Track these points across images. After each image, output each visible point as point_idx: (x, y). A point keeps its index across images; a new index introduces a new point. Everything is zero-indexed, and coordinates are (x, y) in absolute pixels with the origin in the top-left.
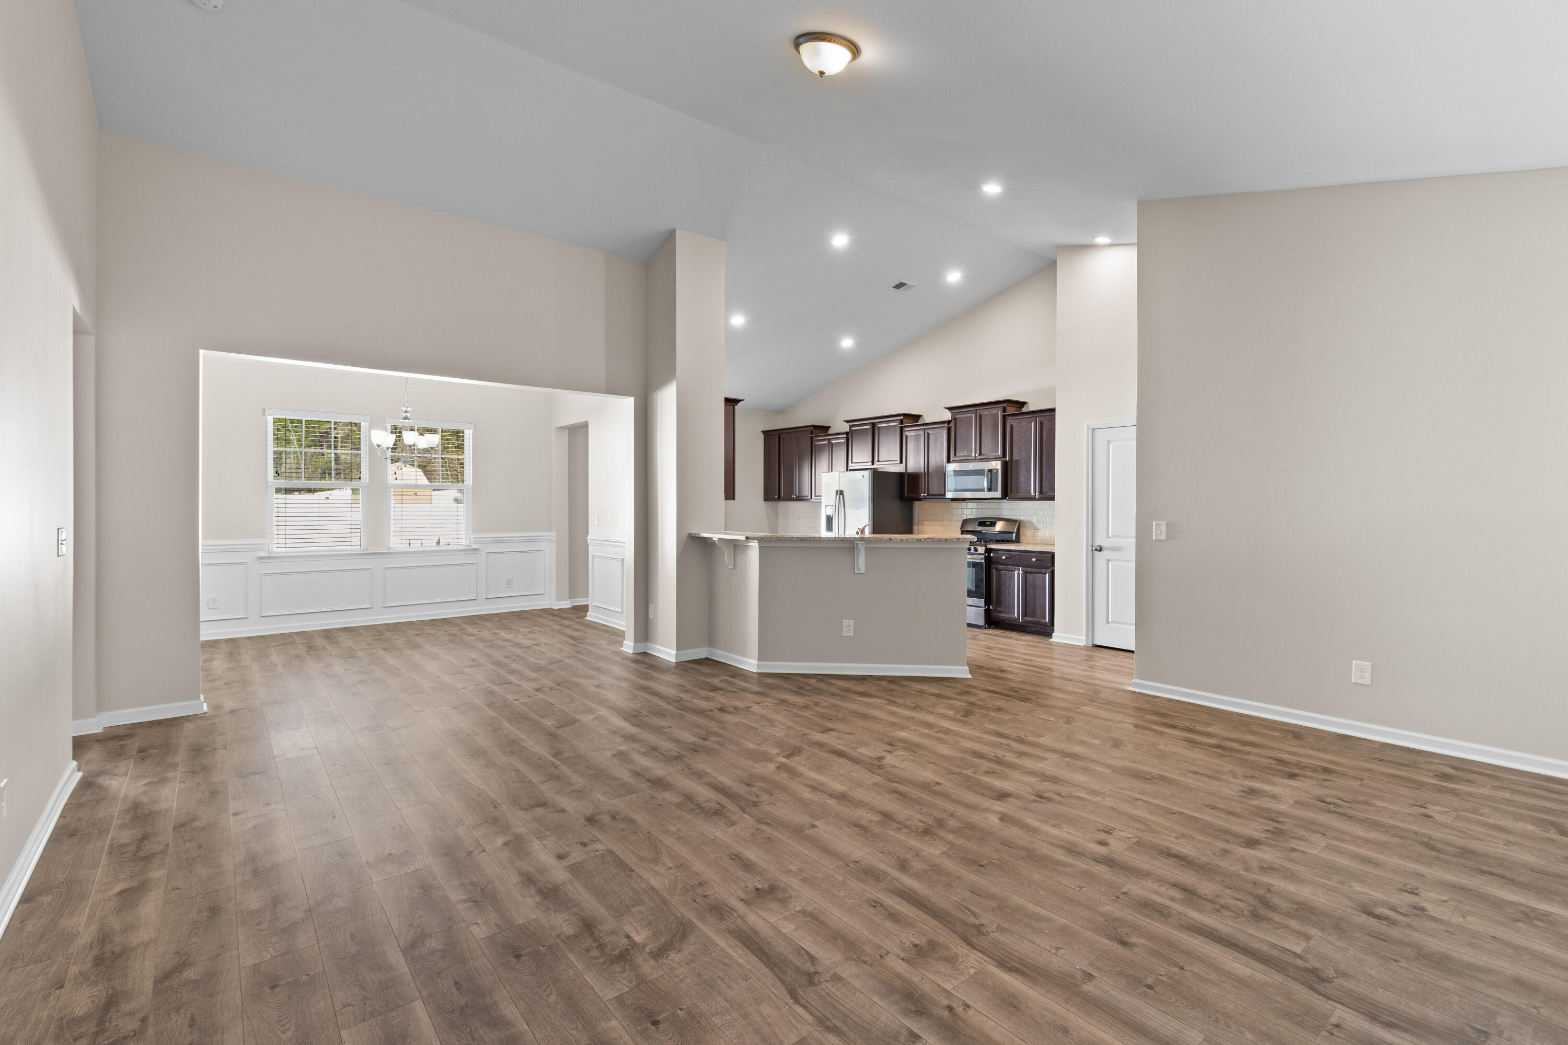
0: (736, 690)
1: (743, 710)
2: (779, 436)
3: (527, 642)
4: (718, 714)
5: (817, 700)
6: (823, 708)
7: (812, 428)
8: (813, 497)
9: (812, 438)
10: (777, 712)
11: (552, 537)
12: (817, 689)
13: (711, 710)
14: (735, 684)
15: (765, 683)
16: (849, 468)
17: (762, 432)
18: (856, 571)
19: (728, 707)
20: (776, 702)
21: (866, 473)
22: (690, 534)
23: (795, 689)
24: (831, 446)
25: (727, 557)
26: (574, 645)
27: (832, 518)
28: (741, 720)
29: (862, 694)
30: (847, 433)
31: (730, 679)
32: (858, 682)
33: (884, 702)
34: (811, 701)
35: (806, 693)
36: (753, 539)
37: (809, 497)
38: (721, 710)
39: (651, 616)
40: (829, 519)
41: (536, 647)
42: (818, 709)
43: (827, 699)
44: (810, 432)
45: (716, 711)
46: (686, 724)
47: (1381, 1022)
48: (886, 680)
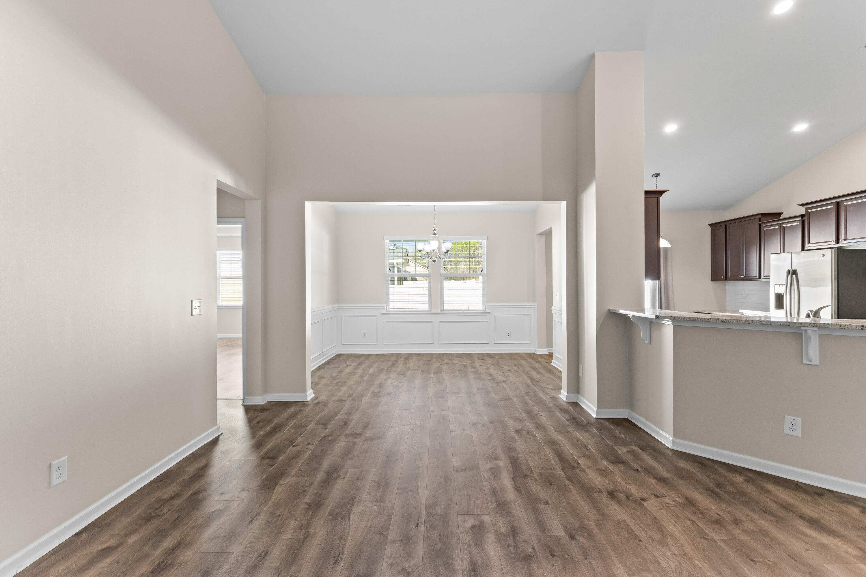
0: (639, 469)
1: (635, 501)
2: (726, 227)
3: (500, 378)
4: (604, 498)
5: (739, 515)
6: (746, 532)
7: (760, 216)
8: (762, 277)
9: (760, 225)
10: (677, 519)
11: (535, 307)
12: (742, 494)
13: (601, 492)
14: (641, 459)
15: (676, 467)
16: (806, 249)
17: (710, 225)
18: (805, 361)
19: (620, 492)
20: (680, 500)
21: (828, 253)
22: (609, 310)
23: (711, 485)
24: (782, 230)
25: (642, 332)
26: (529, 386)
27: (783, 296)
28: (626, 518)
29: (813, 522)
30: (803, 216)
31: (639, 451)
32: (808, 498)
33: (854, 552)
34: (729, 512)
35: (725, 496)
36: (667, 318)
37: (758, 277)
38: (611, 494)
39: (581, 374)
40: (779, 298)
41: (503, 384)
42: (737, 532)
43: (755, 516)
44: (758, 220)
45: (605, 494)
46: (565, 504)
48: (858, 506)
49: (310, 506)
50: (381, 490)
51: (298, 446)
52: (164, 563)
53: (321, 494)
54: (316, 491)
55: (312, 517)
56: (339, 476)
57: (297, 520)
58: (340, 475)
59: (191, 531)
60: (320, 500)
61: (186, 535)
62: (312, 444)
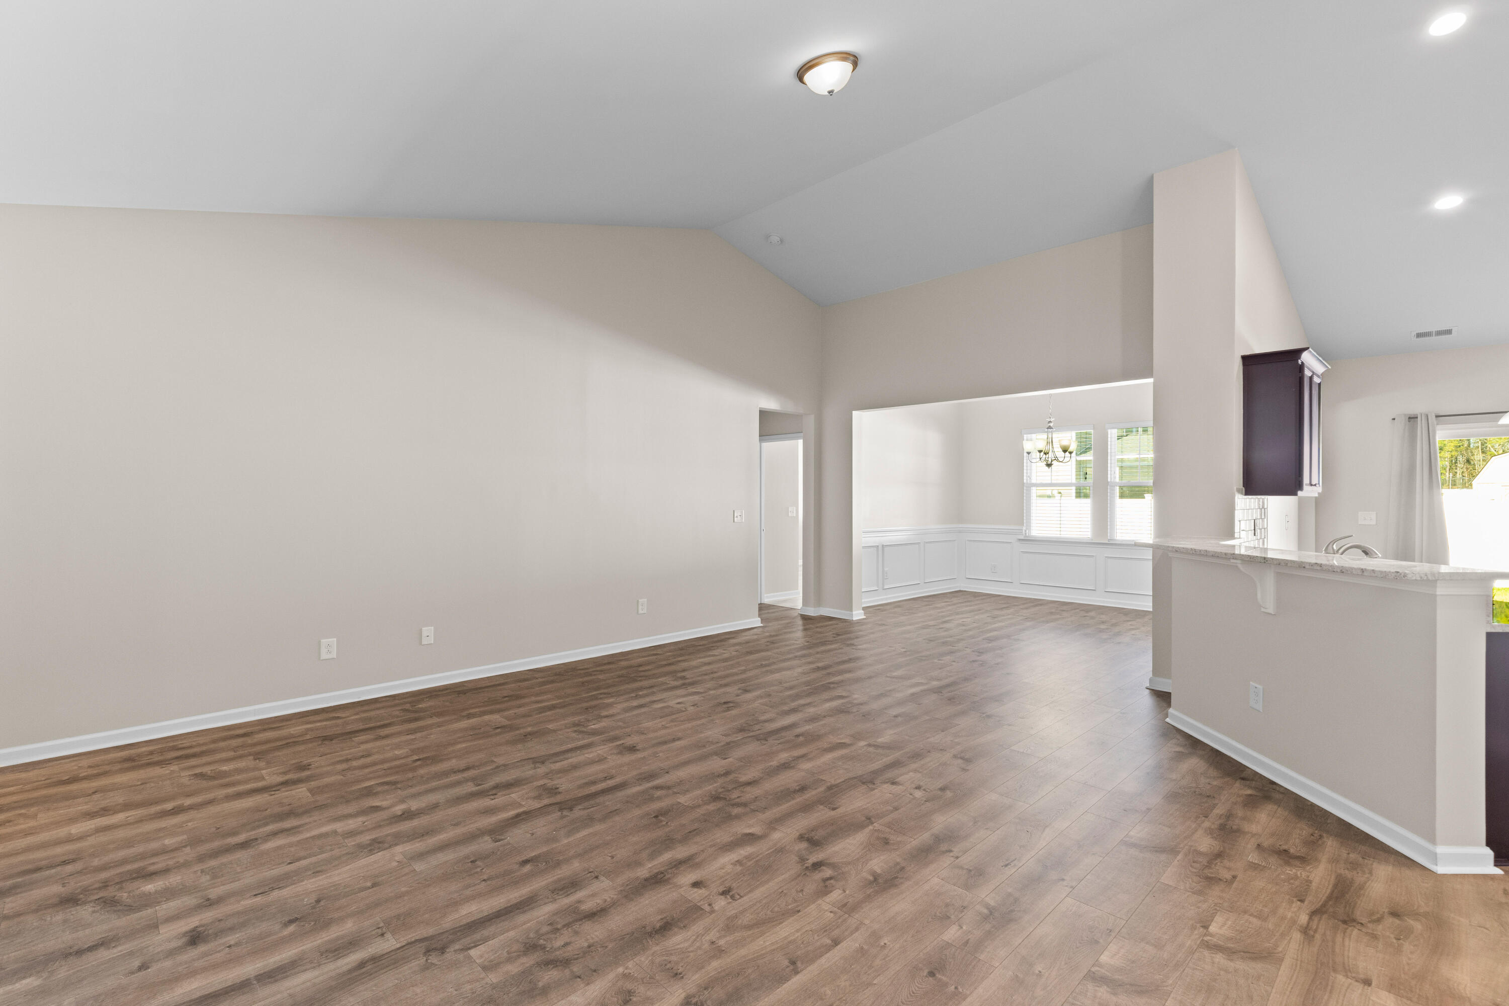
47: (367, 962)
49: (875, 879)
50: (988, 927)
51: (901, 785)
52: (662, 875)
53: (903, 869)
54: (898, 860)
55: (868, 898)
56: (951, 851)
57: (845, 892)
58: (953, 849)
59: (709, 849)
60: (896, 878)
61: (702, 851)
62: (924, 790)
